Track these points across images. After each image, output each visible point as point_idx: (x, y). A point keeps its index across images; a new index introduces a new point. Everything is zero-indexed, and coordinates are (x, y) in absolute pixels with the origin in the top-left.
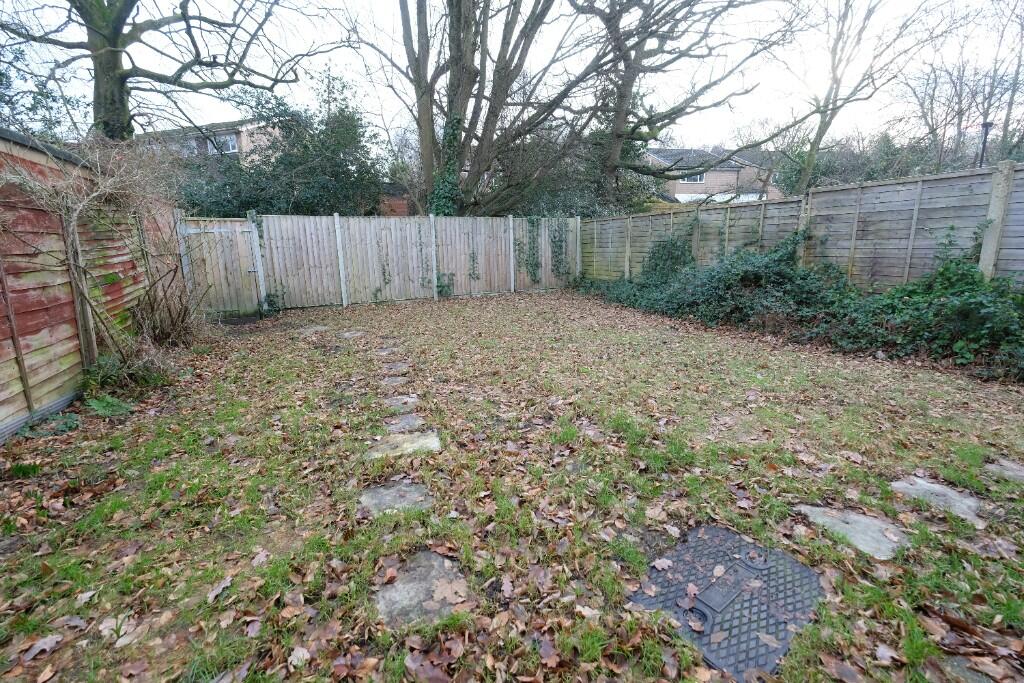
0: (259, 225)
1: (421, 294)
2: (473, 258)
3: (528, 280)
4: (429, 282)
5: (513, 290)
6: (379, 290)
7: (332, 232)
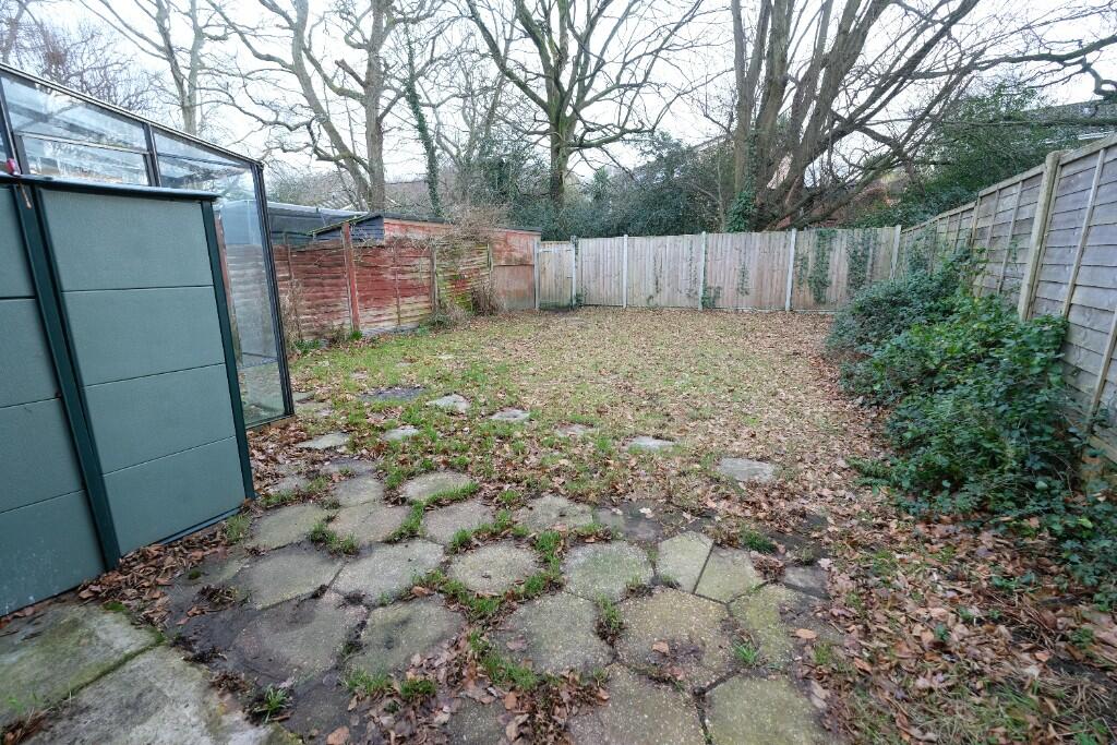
0: (576, 246)
1: (687, 303)
2: (744, 273)
3: (810, 298)
4: (696, 293)
5: (787, 308)
6: (651, 297)
7: (620, 250)
